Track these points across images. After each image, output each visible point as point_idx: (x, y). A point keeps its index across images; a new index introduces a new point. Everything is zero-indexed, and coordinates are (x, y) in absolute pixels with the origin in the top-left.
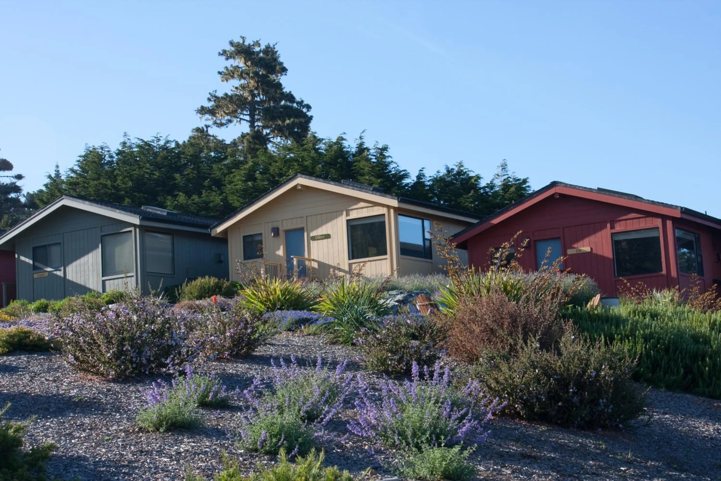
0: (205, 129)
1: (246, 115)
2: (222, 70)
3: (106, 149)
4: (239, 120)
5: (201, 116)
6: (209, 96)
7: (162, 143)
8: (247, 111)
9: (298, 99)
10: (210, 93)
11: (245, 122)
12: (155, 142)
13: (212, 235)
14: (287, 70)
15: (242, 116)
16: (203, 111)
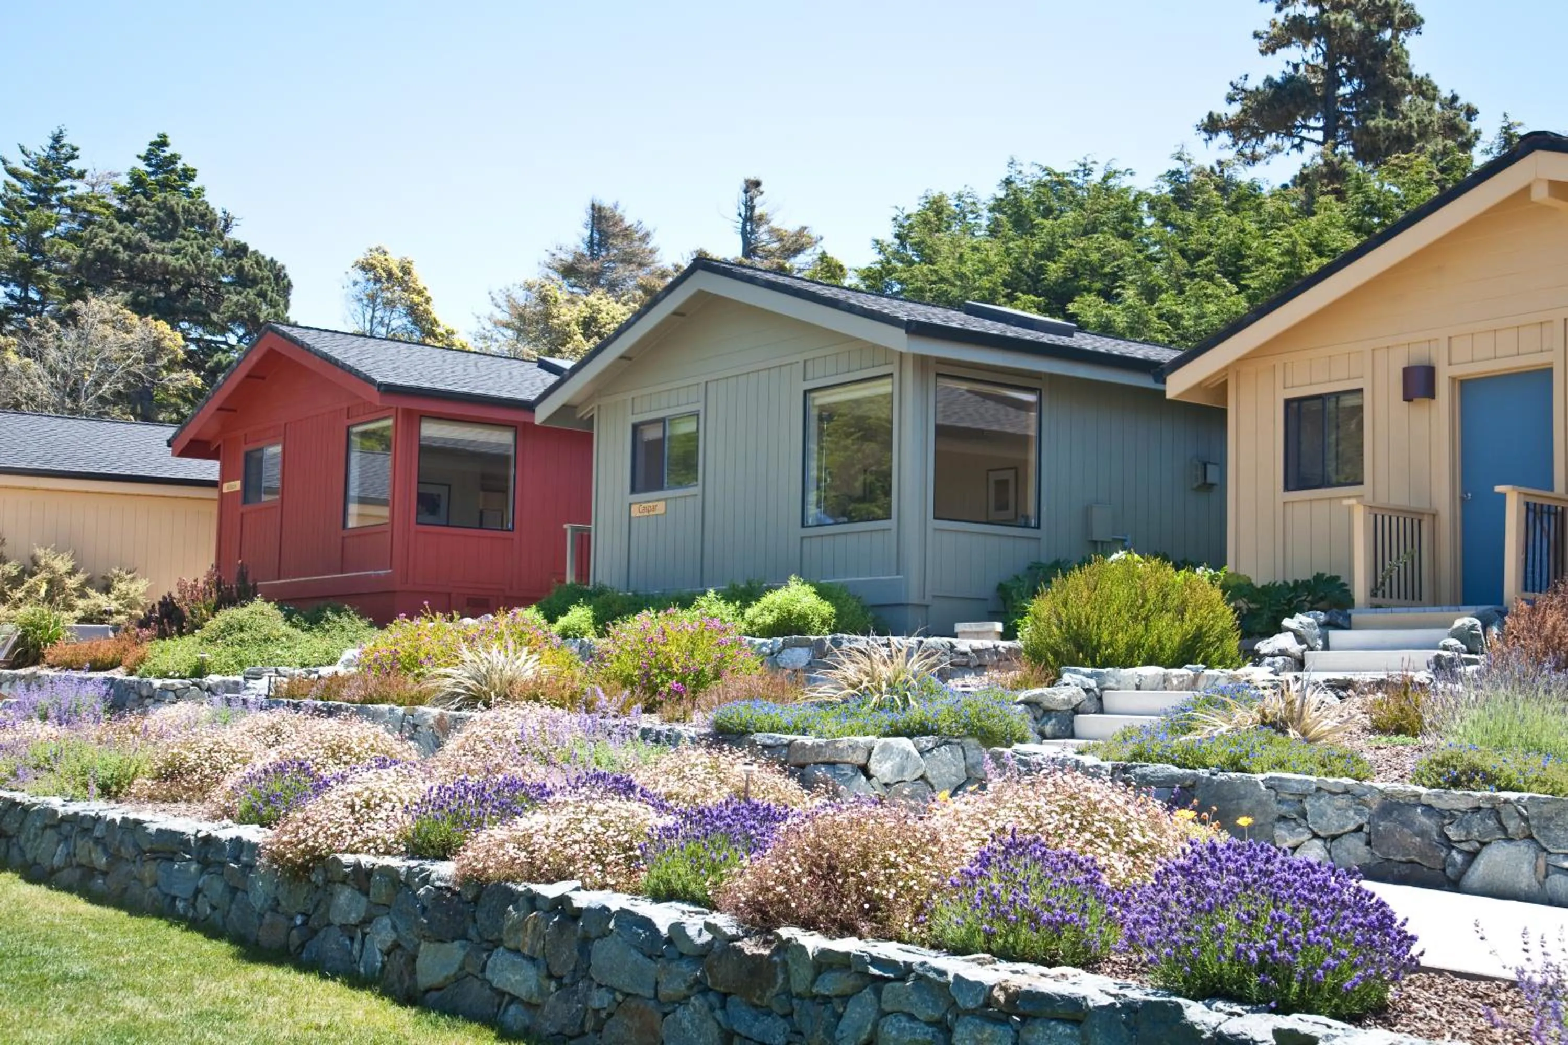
0: (1217, 169)
1: (1315, 129)
2: (1264, 27)
3: (969, 200)
4: (1297, 141)
5: (1206, 136)
6: (1230, 89)
7: (1096, 177)
8: (1318, 119)
9: (1445, 93)
10: (1232, 84)
11: (1313, 144)
12: (1081, 175)
13: (1169, 395)
14: (1422, 21)
15: (1304, 133)
16: (1212, 126)
